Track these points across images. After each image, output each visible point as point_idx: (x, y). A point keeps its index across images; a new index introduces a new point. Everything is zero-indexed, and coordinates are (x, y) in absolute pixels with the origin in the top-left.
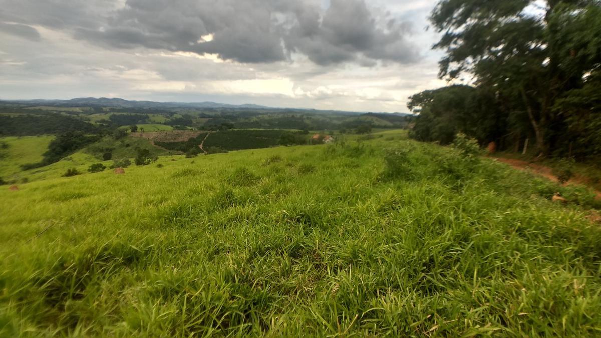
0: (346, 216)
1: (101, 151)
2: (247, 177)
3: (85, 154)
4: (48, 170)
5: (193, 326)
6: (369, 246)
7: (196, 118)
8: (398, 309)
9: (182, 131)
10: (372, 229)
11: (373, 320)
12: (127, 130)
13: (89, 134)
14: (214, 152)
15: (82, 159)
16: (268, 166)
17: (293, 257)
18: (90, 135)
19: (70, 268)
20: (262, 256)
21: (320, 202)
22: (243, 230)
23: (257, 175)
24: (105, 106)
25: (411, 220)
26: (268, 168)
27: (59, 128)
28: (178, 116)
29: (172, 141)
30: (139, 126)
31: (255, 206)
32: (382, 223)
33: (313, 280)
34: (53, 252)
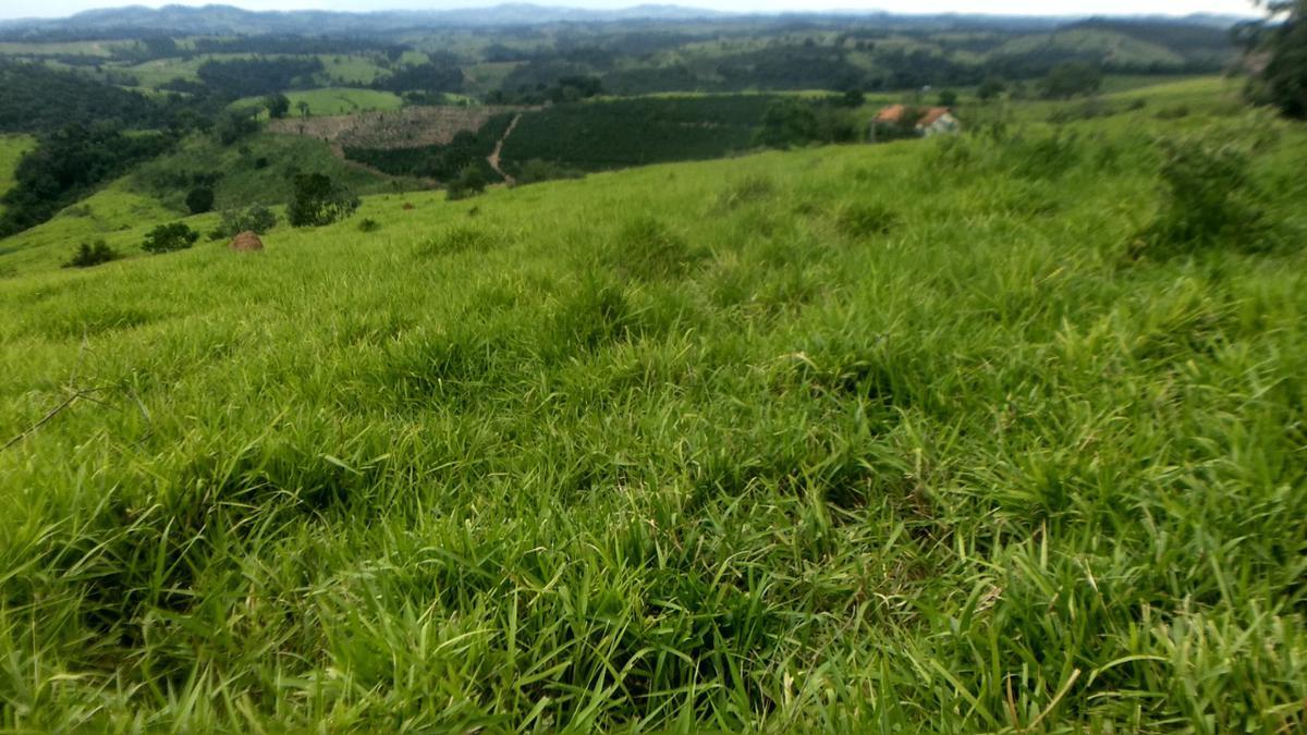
0: (1020, 374)
1: (181, 182)
2: (663, 252)
3: (131, 195)
4: (21, 247)
5: (543, 682)
6: (1109, 468)
7: (475, 63)
8: (1221, 661)
9: (431, 109)
10: (1116, 414)
11: (1130, 694)
12: (256, 111)
13: (139, 129)
14: (539, 178)
15: (123, 210)
16: (731, 214)
17: (836, 502)
18: (143, 133)
19: (147, 520)
20: (735, 495)
21: (921, 328)
22: (664, 415)
23: (694, 246)
24: (183, 35)
25: (1264, 384)
26: (731, 222)
27: (43, 112)
28: (418, 59)
29: (400, 144)
30: (293, 98)
31: (699, 342)
32: (1155, 396)
33: (905, 576)
34: (90, 471)
